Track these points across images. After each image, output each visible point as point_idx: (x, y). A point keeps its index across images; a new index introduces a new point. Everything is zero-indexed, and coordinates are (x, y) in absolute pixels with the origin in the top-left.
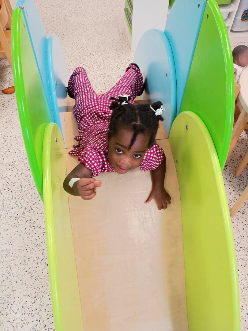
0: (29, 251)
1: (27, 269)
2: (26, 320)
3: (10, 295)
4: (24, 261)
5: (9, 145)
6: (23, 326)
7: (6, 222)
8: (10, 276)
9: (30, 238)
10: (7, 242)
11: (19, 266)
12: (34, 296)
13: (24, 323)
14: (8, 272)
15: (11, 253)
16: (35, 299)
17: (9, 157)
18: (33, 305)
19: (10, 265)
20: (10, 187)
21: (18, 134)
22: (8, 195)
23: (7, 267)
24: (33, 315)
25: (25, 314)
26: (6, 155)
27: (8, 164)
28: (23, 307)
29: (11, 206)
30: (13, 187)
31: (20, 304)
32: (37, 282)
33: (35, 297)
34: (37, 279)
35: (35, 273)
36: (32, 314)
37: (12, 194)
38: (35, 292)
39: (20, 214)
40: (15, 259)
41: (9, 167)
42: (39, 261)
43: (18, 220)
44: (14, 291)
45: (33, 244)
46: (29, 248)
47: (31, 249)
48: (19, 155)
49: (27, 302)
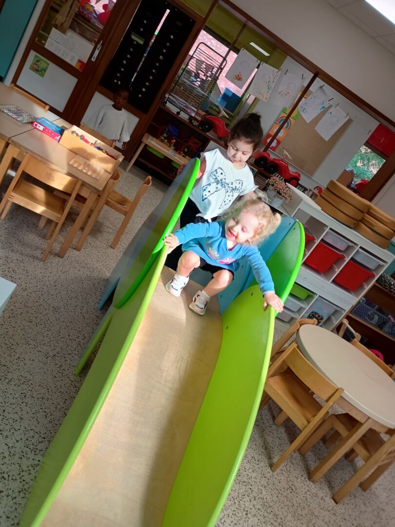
0: (50, 393)
2: (27, 454)
3: (17, 420)
5: (58, 291)
6: (21, 458)
7: (33, 352)
8: (22, 403)
12: (43, 436)
13: (23, 456)
15: (30, 383)
16: (43, 440)
17: (55, 301)
18: (40, 444)
20: (47, 325)
21: (70, 288)
22: (43, 331)
24: (36, 453)
25: (27, 447)
26: (52, 297)
27: (52, 306)
28: (27, 440)
29: (44, 342)
30: (51, 328)
31: (25, 435)
32: (51, 425)
33: (44, 438)
34: (52, 422)
35: (51, 415)
36: (35, 451)
37: (47, 332)
38: (46, 433)
39: (51, 354)
41: (51, 308)
42: (59, 407)
43: (47, 358)
44: (22, 419)
48: (65, 305)
49: (33, 437)
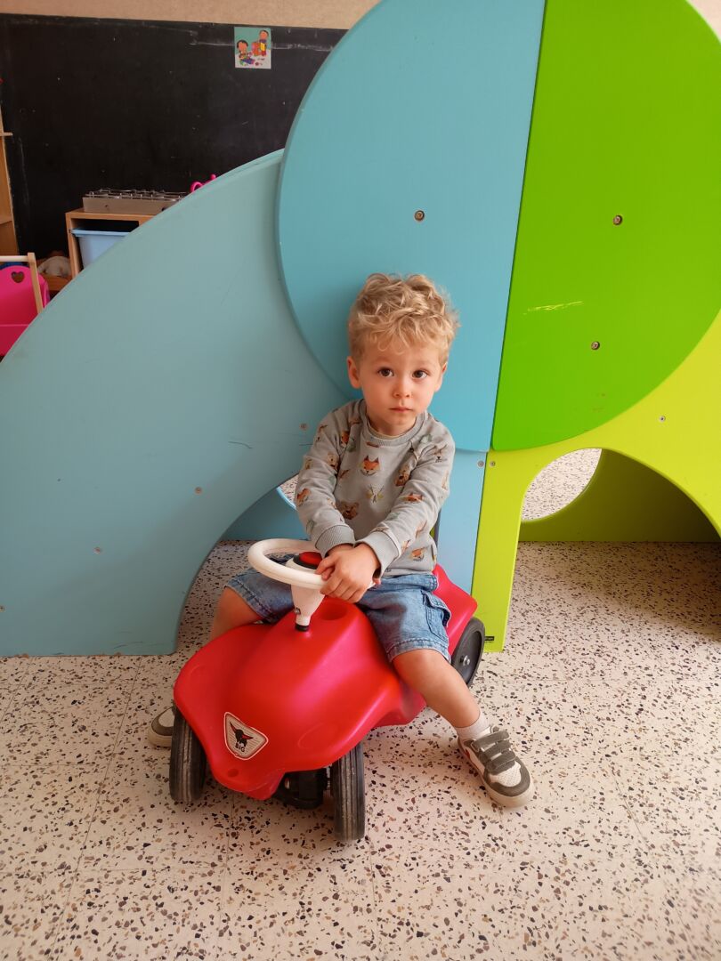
1: (669, 752)
4: (647, 758)
9: (569, 751)
10: (597, 806)
11: (667, 771)
14: (697, 795)
19: (670, 790)
23: (682, 798)
40: (647, 780)
45: (586, 742)
46: (601, 751)
47: (603, 745)
